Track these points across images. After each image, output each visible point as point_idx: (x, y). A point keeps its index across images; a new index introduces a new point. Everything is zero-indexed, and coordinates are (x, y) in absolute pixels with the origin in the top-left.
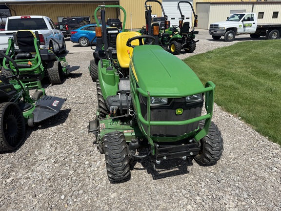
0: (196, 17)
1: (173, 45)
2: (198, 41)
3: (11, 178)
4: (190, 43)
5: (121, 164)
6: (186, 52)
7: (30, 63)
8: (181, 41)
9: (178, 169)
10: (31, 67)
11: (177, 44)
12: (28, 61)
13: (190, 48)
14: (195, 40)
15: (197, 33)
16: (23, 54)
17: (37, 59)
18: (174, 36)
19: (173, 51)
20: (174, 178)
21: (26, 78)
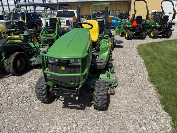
0: (175, 11)
1: (153, 32)
2: (173, 30)
3: (8, 87)
4: (167, 31)
5: (41, 92)
6: (164, 37)
7: (52, 35)
8: (159, 29)
9: (79, 106)
10: (52, 37)
11: (156, 31)
12: (51, 34)
13: (167, 35)
14: (172, 29)
15: (174, 24)
16: (50, 30)
17: (56, 33)
18: (155, 25)
19: (152, 35)
20: (73, 110)
21: (50, 42)
